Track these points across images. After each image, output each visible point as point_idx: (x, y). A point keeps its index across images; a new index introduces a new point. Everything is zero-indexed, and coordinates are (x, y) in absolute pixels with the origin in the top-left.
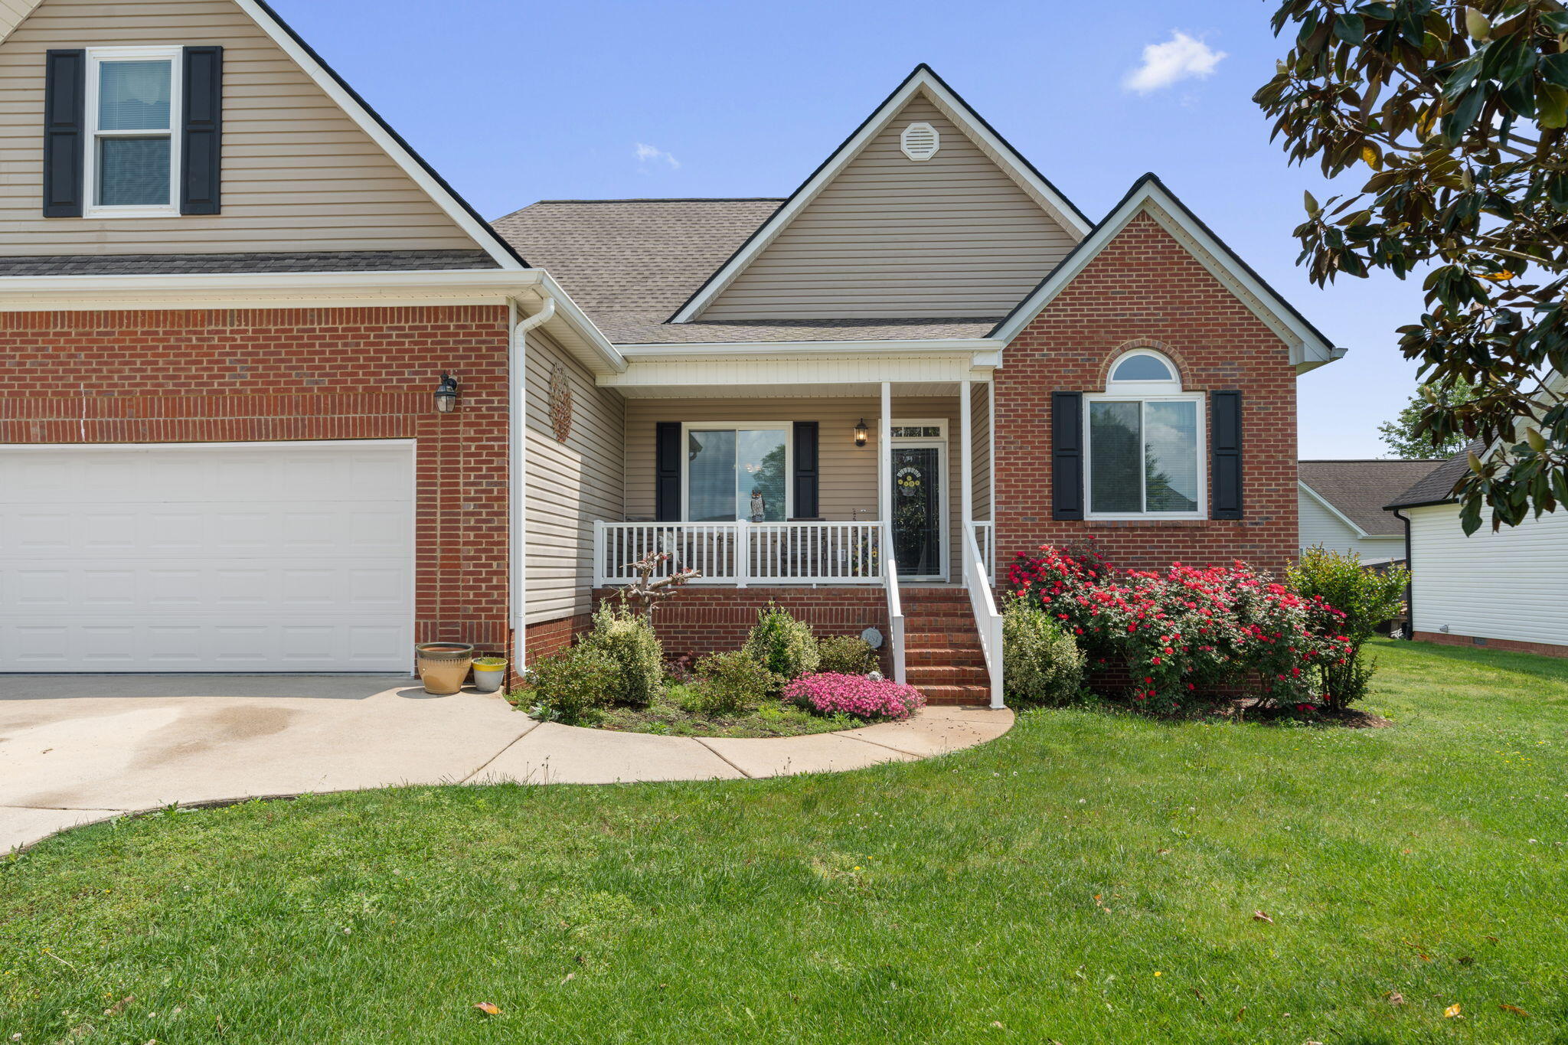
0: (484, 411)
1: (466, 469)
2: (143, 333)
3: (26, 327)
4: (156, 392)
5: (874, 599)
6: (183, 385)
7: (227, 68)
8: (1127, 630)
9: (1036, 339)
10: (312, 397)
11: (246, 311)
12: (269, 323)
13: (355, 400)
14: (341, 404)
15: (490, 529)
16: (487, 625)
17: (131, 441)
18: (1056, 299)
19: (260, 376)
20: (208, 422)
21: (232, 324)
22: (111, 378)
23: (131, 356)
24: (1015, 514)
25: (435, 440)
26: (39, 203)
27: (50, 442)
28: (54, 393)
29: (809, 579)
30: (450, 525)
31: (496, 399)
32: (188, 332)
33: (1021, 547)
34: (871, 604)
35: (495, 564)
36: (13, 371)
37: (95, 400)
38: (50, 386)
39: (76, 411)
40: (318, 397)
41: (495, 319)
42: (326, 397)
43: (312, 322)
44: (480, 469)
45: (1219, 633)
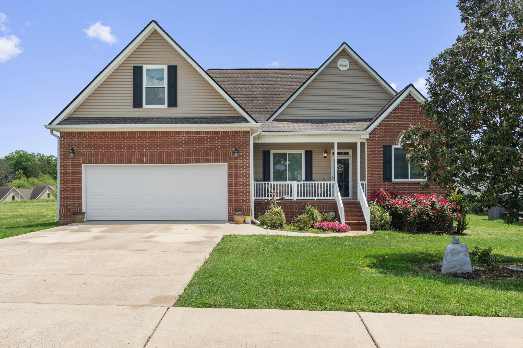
0: (244, 156)
1: (240, 171)
2: (159, 137)
3: (130, 135)
4: (163, 151)
5: (333, 203)
6: (170, 150)
7: (178, 71)
8: (402, 211)
9: (379, 130)
10: (201, 153)
11: (185, 132)
12: (191, 134)
13: (212, 154)
14: (209, 154)
15: (246, 185)
16: (246, 208)
17: (157, 163)
18: (385, 119)
19: (189, 148)
20: (176, 159)
21: (182, 135)
22: (152, 148)
23: (157, 142)
24: (373, 179)
25: (232, 163)
26: (132, 104)
27: (136, 163)
28: (137, 152)
29: (314, 198)
30: (236, 184)
31: (247, 153)
32: (171, 137)
33: (374, 189)
34: (332, 205)
35: (247, 193)
36: (127, 146)
37: (147, 153)
38: (136, 150)
39: (143, 156)
40: (203, 153)
41: (247, 134)
42: (205, 153)
43: (202, 134)
44: (244, 171)
45: (426, 211)
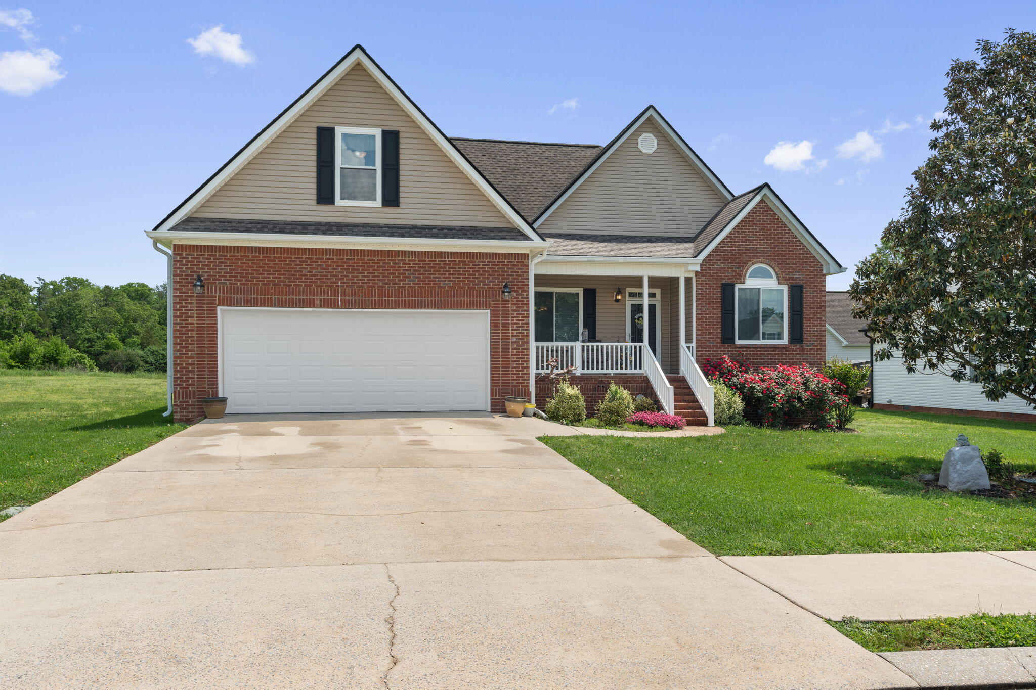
0: (520, 299)
1: (512, 323)
2: (368, 260)
3: (312, 255)
4: (374, 287)
5: (642, 381)
6: (387, 283)
7: (401, 140)
8: (762, 393)
9: (715, 257)
10: (444, 291)
11: (415, 252)
12: (425, 257)
13: (464, 293)
14: (457, 293)
15: (523, 349)
16: (522, 389)
17: (362, 308)
18: (724, 239)
19: (422, 281)
20: (398, 300)
21: (409, 257)
22: (353, 280)
23: (362, 270)
24: (705, 340)
25: (499, 311)
26: (315, 197)
27: (324, 307)
28: (326, 286)
29: (609, 371)
30: (505, 347)
31: (525, 293)
32: (389, 260)
33: (707, 356)
34: (640, 383)
35: (525, 364)
36: (307, 275)
37: (345, 289)
38: (324, 282)
39: (335, 293)
40: (447, 290)
41: (524, 259)
42: (451, 291)
43: (445, 258)
44: (519, 323)
45: (798, 394)
